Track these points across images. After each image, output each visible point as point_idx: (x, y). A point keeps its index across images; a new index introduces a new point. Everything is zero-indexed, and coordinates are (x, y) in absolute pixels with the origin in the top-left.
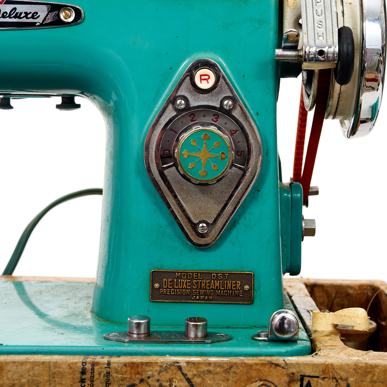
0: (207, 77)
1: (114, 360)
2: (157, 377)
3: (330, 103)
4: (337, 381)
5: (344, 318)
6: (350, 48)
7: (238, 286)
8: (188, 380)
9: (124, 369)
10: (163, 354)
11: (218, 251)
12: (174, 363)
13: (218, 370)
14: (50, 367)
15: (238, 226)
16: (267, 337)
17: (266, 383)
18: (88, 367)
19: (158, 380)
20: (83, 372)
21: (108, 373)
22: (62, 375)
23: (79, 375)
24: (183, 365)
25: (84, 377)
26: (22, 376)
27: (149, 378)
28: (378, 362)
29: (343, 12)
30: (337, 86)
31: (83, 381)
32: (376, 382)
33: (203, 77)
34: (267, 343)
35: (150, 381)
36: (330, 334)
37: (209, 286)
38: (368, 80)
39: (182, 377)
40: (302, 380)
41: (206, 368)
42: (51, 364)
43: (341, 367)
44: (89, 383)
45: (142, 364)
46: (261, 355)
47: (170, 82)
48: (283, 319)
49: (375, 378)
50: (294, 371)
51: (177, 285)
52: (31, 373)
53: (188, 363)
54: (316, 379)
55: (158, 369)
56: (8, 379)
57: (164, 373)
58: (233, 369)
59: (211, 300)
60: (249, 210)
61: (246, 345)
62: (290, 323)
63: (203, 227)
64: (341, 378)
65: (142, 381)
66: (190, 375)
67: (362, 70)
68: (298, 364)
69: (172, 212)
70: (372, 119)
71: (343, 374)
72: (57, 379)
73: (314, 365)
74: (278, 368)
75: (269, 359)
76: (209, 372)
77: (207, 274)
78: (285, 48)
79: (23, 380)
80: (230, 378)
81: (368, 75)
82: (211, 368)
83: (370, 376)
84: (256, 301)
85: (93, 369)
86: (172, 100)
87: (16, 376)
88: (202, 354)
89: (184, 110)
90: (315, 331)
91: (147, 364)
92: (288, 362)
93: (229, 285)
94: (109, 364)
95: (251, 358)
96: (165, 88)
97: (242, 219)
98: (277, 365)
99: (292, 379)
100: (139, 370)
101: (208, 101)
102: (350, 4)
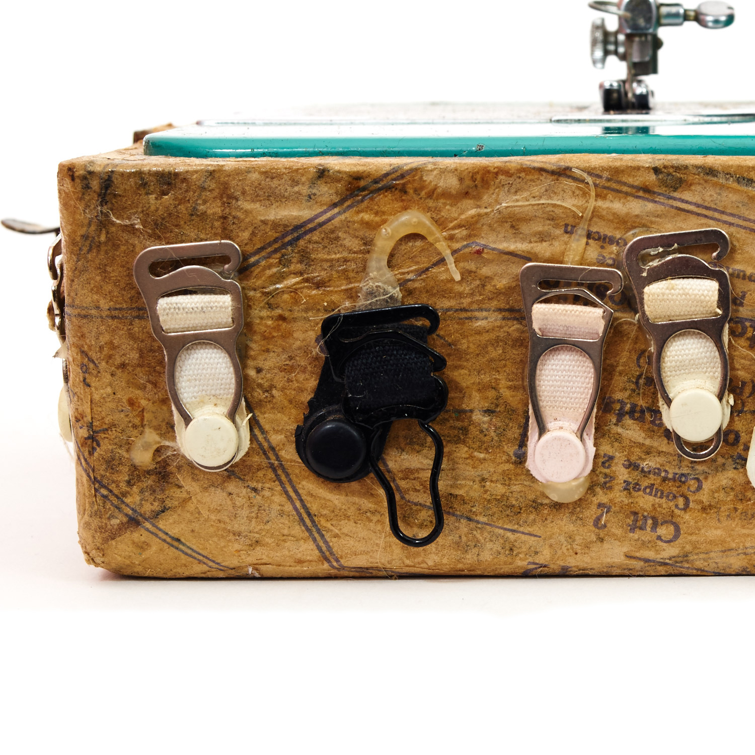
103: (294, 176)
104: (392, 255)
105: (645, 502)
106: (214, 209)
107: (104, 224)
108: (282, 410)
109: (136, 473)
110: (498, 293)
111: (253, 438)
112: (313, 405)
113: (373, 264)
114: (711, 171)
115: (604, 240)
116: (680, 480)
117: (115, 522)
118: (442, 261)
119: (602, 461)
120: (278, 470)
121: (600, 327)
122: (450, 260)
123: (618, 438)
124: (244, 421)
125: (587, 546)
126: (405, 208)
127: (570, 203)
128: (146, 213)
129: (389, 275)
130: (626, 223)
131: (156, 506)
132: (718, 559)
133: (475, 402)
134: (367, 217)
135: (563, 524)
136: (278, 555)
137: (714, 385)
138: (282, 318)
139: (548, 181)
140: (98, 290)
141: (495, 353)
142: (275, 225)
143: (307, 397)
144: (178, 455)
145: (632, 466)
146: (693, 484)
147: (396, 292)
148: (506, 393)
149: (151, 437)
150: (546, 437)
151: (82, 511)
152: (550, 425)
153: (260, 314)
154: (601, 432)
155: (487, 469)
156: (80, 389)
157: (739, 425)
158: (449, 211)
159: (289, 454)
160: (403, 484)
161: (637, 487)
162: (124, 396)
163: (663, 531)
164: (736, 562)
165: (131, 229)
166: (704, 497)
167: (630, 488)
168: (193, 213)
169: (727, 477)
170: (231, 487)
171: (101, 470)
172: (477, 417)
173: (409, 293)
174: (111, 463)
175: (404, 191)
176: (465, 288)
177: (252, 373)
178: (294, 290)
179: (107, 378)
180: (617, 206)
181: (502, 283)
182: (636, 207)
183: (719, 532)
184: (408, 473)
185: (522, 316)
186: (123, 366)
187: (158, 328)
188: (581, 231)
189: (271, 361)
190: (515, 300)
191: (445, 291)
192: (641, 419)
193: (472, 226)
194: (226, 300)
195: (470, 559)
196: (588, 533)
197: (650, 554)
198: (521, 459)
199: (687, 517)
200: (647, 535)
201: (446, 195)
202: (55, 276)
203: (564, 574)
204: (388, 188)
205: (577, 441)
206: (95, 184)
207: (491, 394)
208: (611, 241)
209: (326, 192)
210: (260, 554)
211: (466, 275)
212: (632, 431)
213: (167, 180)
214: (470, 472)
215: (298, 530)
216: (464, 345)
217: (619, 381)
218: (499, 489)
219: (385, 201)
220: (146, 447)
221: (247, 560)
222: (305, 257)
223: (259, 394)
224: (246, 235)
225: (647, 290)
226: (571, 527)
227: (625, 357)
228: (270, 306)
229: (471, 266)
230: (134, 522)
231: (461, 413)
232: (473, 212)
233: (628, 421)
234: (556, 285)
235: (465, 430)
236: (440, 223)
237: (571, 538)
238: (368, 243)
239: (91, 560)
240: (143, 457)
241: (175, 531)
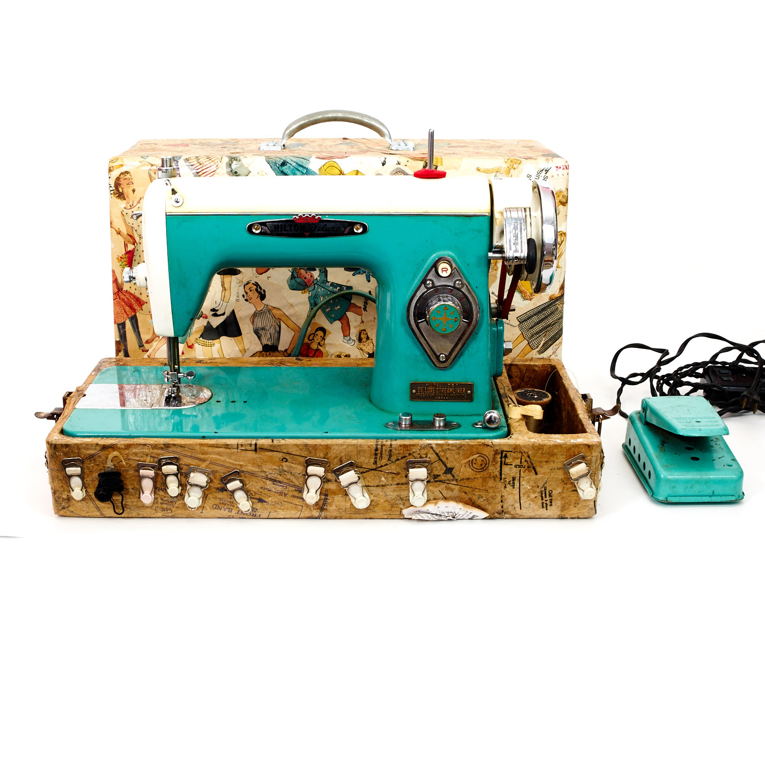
0: (446, 269)
1: (394, 443)
2: (418, 452)
3: (522, 276)
4: (522, 454)
5: (528, 411)
6: (534, 255)
7: (464, 391)
8: (437, 454)
9: (400, 448)
10: (421, 438)
11: (452, 370)
12: (429, 445)
13: (454, 448)
14: (357, 447)
15: (464, 356)
16: (482, 425)
17: (481, 455)
18: (379, 447)
19: (419, 454)
20: (376, 450)
21: (391, 450)
22: (364, 451)
23: (374, 451)
24: (434, 446)
25: (377, 452)
26: (342, 452)
27: (414, 453)
28: (546, 442)
29: (531, 223)
30: (526, 273)
31: (376, 454)
32: (544, 454)
33: (443, 270)
34: (482, 429)
35: (414, 454)
36: (520, 419)
37: (446, 391)
38: (545, 261)
39: (433, 452)
40: (502, 453)
41: (447, 447)
42: (358, 446)
43: (524, 446)
44: (380, 455)
45: (410, 445)
46: (478, 438)
47: (422, 269)
48: (491, 417)
49: (544, 452)
50: (498, 448)
51: (427, 391)
52: (347, 450)
53: (437, 445)
54: (510, 453)
55: (419, 448)
56: (334, 453)
57: (422, 450)
58: (462, 448)
59: (447, 400)
60: (471, 346)
61: (470, 432)
62: (495, 418)
63: (442, 357)
64: (524, 452)
65: (410, 454)
66: (437, 451)
67: (543, 255)
68: (500, 445)
69: (424, 348)
70: (550, 284)
71: (526, 450)
72: (361, 454)
73: (510, 445)
74: (488, 447)
75: (483, 441)
76: (449, 449)
77: (445, 385)
78: (494, 252)
79: (342, 454)
80: (461, 452)
81: (546, 258)
82: (450, 447)
83: (541, 451)
84: (475, 399)
85: (382, 448)
86: (424, 282)
87: (338, 452)
88: (444, 438)
89: (431, 288)
90: (511, 418)
91: (413, 445)
92: (494, 443)
93: (458, 391)
94: (391, 445)
95: (472, 441)
96: (419, 273)
97: (467, 352)
98: (488, 445)
99: (496, 452)
100: (409, 448)
101: (446, 282)
102: (535, 217)
103: (92, 445)
104: (112, 460)
105: (165, 506)
106: (76, 451)
107: (55, 454)
108: (92, 488)
109: (64, 499)
110: (133, 467)
111: (86, 493)
112: (98, 488)
113: (108, 462)
114: (174, 445)
115: (154, 457)
116: (172, 502)
117: (60, 508)
118: (122, 461)
119: (155, 499)
120: (91, 499)
121: (154, 474)
122: (123, 461)
123: (159, 494)
124: (84, 491)
125: (154, 514)
126: (114, 451)
127: (146, 451)
128: (63, 452)
129: (111, 464)
130: (159, 454)
131: (68, 505)
132: (180, 516)
133: (130, 487)
134: (106, 453)
135: (149, 510)
136: (92, 515)
137: (177, 485)
138: (91, 471)
139: (142, 446)
140: (54, 465)
141: (133, 478)
142: (88, 454)
143: (96, 486)
144: (71, 496)
145: (162, 499)
146: (174, 503)
147: (113, 467)
148: (136, 486)
149: (66, 493)
150: (144, 495)
151: (54, 505)
152: (145, 492)
153: (86, 471)
154: (155, 493)
155: (133, 500)
156: (52, 483)
157: (183, 492)
158: (123, 452)
159: (93, 496)
160: (116, 502)
161: (163, 503)
162: (60, 485)
163: (169, 511)
164: (185, 516)
165: (61, 455)
166: (177, 505)
167: (161, 503)
168: (72, 451)
169: (181, 502)
170: (82, 502)
171: (57, 499)
172: (130, 490)
173: (115, 467)
174: (59, 498)
175: (113, 448)
176: (127, 466)
177: (85, 481)
178: (93, 467)
179: (57, 482)
180: (156, 451)
181: (134, 465)
182: (160, 451)
183: (180, 512)
184: (117, 500)
185: (138, 471)
186: (60, 480)
187: (66, 474)
188: (149, 456)
189: (89, 479)
190: (137, 468)
191: (123, 466)
192: (163, 491)
193: (127, 455)
194: (79, 469)
195: (130, 515)
196: (154, 512)
197: (167, 515)
198: (139, 498)
199: (173, 509)
200: (166, 512)
201: (122, 449)
202: (46, 458)
203: (150, 518)
204: (111, 447)
205: (150, 496)
206: (53, 446)
207: (133, 486)
208: (155, 457)
209: (98, 448)
210: (89, 514)
211: (127, 463)
212: (161, 493)
213: (67, 446)
214: (129, 500)
215: (96, 510)
216: (127, 477)
217: (158, 484)
218: (136, 504)
219: (110, 450)
220: (65, 495)
221: (87, 515)
222: (95, 460)
223: (87, 485)
224: (83, 456)
225: (163, 468)
226: (150, 510)
227: (159, 479)
228: (88, 469)
229: (128, 462)
230: (64, 508)
231: (127, 489)
232: (127, 452)
233: (160, 491)
234: (145, 466)
235: (128, 492)
236: (121, 454)
237: (150, 512)
238: (107, 458)
239: (55, 514)
240: (65, 496)
241: (72, 510)
